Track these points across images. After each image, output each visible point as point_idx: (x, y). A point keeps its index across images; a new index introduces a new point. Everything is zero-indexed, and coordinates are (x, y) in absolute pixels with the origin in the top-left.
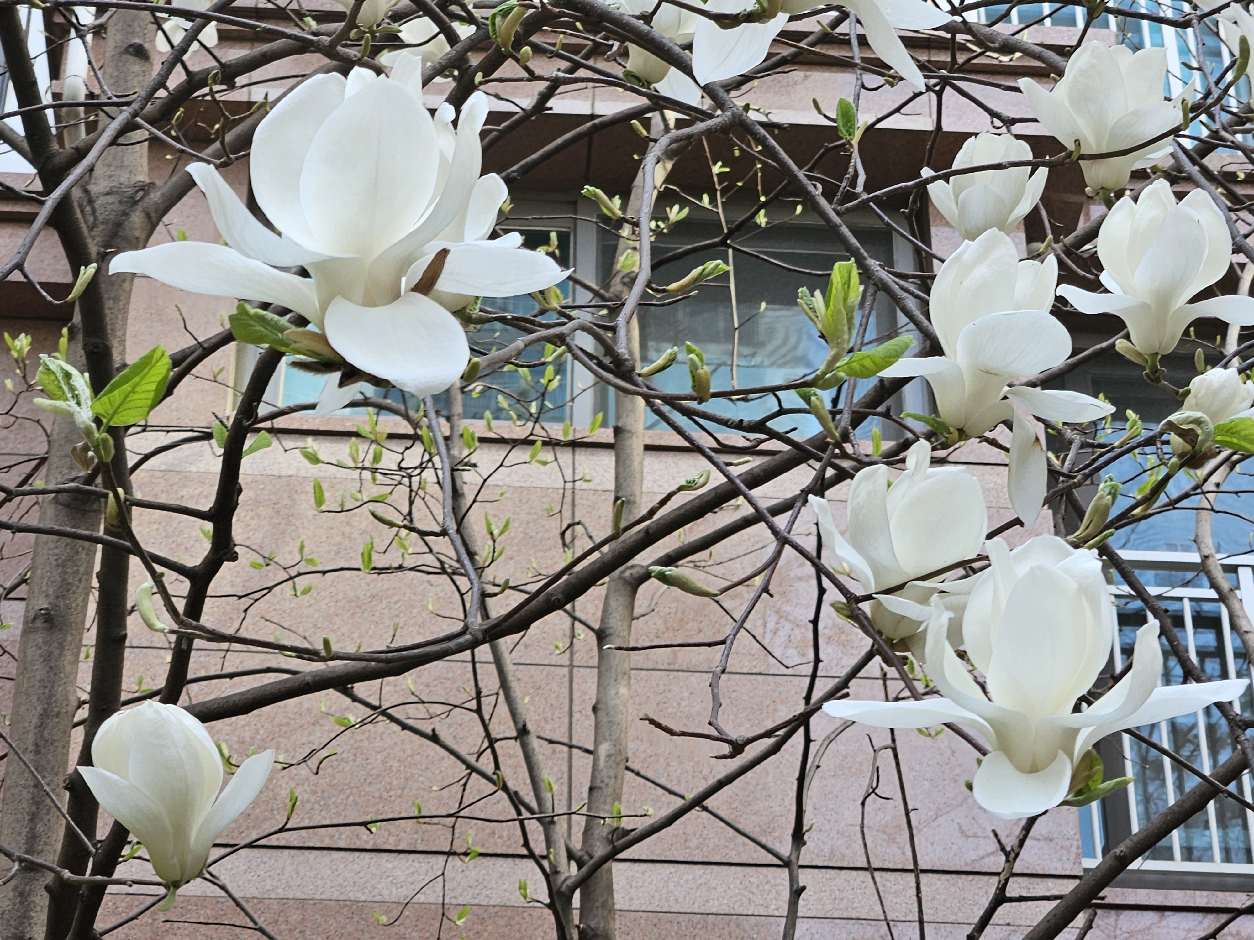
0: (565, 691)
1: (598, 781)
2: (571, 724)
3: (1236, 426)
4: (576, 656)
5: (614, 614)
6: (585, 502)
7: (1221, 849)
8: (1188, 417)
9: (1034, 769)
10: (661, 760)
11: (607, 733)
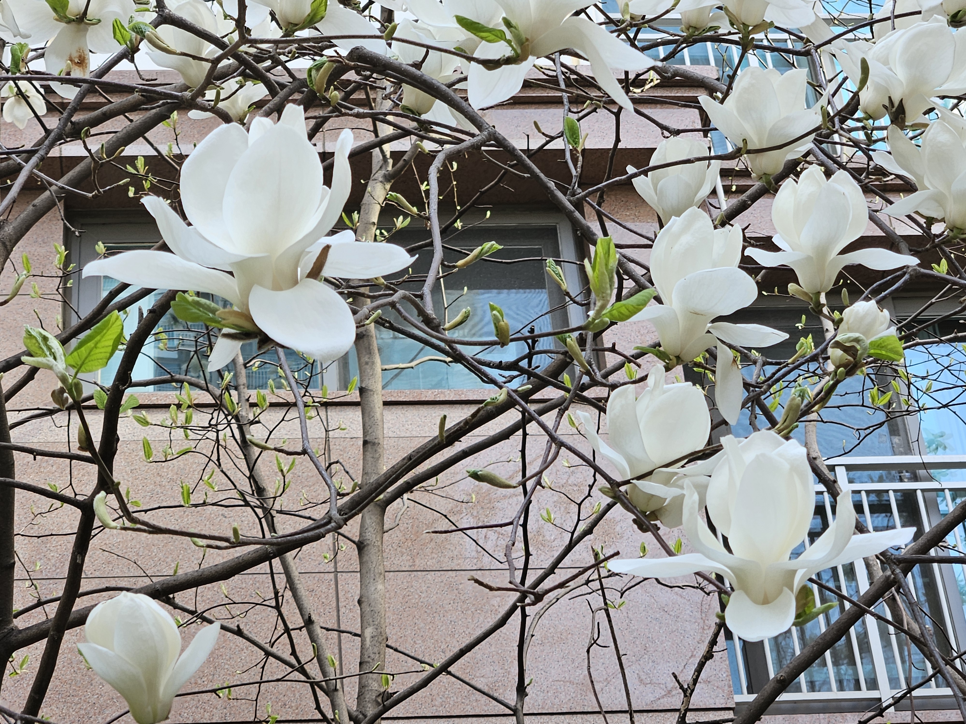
0: (332, 591)
1: (366, 656)
2: (338, 616)
3: (883, 342)
4: (339, 564)
5: (370, 529)
6: (338, 447)
7: (836, 681)
8: (849, 337)
9: (766, 601)
10: (409, 639)
11: (371, 620)
